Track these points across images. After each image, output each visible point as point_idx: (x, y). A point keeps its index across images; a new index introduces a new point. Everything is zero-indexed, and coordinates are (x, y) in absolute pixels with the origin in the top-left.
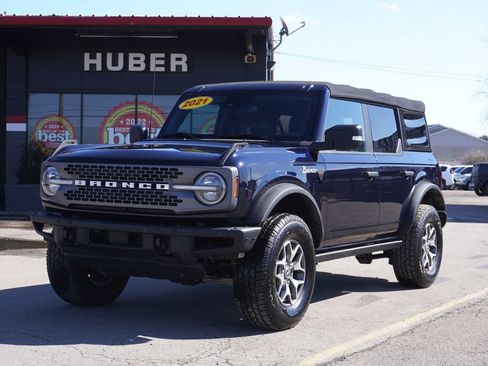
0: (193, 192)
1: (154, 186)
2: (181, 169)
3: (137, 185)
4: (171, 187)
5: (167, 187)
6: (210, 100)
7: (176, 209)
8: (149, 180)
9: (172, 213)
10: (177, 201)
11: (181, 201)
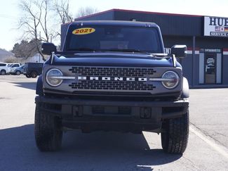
0: (160, 82)
1: (137, 79)
2: (155, 69)
3: (125, 79)
4: (148, 79)
5: (145, 79)
6: (93, 30)
7: (152, 92)
8: (133, 76)
9: (150, 94)
10: (153, 87)
11: (155, 87)
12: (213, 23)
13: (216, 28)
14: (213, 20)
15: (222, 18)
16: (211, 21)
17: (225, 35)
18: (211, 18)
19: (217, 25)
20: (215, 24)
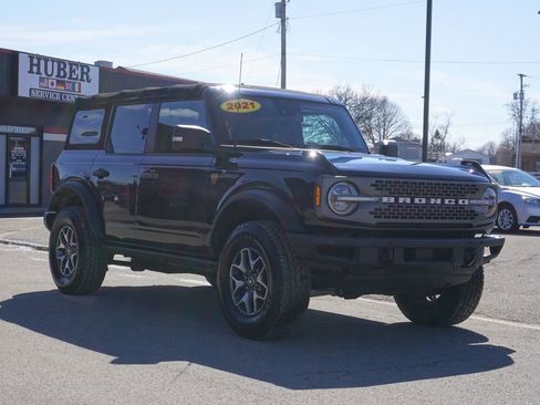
3: (443, 201)
5: (466, 202)
6: (258, 106)
10: (475, 215)
12: (35, 69)
13: (41, 80)
14: (35, 61)
15: (53, 60)
16: (32, 65)
17: (58, 98)
18: (31, 57)
19: (44, 75)
20: (38, 73)
